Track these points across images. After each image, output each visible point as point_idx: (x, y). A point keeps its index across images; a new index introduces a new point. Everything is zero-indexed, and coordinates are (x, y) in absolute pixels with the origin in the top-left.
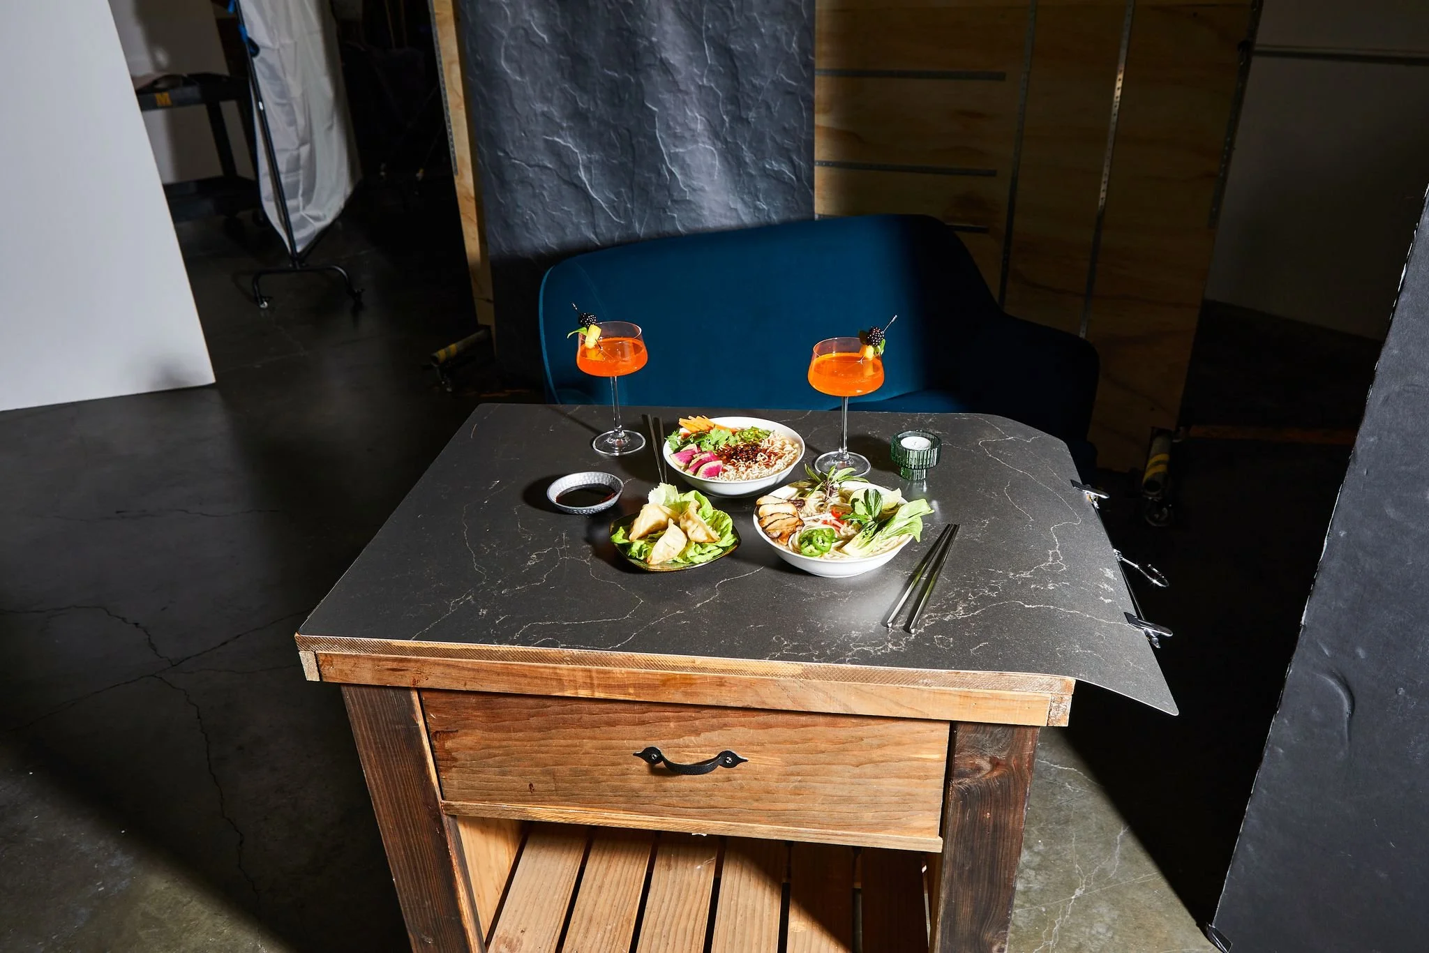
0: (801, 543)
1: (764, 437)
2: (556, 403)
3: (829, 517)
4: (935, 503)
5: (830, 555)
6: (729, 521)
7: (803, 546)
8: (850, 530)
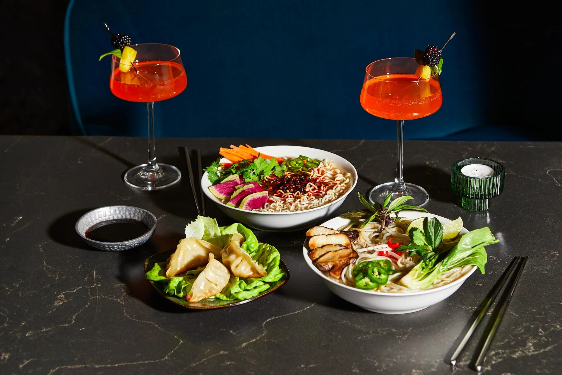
0: (355, 276)
1: (313, 166)
2: (83, 135)
3: (385, 248)
4: (499, 235)
5: (388, 288)
6: (276, 254)
7: (357, 279)
8: (409, 261)
